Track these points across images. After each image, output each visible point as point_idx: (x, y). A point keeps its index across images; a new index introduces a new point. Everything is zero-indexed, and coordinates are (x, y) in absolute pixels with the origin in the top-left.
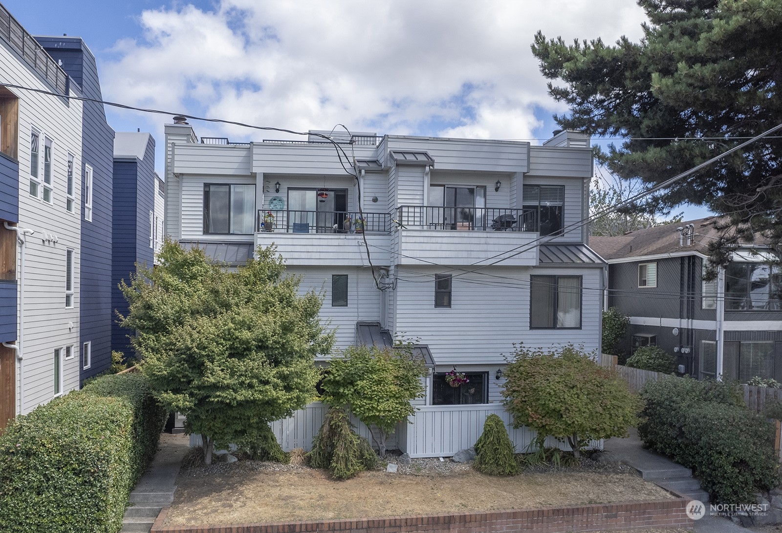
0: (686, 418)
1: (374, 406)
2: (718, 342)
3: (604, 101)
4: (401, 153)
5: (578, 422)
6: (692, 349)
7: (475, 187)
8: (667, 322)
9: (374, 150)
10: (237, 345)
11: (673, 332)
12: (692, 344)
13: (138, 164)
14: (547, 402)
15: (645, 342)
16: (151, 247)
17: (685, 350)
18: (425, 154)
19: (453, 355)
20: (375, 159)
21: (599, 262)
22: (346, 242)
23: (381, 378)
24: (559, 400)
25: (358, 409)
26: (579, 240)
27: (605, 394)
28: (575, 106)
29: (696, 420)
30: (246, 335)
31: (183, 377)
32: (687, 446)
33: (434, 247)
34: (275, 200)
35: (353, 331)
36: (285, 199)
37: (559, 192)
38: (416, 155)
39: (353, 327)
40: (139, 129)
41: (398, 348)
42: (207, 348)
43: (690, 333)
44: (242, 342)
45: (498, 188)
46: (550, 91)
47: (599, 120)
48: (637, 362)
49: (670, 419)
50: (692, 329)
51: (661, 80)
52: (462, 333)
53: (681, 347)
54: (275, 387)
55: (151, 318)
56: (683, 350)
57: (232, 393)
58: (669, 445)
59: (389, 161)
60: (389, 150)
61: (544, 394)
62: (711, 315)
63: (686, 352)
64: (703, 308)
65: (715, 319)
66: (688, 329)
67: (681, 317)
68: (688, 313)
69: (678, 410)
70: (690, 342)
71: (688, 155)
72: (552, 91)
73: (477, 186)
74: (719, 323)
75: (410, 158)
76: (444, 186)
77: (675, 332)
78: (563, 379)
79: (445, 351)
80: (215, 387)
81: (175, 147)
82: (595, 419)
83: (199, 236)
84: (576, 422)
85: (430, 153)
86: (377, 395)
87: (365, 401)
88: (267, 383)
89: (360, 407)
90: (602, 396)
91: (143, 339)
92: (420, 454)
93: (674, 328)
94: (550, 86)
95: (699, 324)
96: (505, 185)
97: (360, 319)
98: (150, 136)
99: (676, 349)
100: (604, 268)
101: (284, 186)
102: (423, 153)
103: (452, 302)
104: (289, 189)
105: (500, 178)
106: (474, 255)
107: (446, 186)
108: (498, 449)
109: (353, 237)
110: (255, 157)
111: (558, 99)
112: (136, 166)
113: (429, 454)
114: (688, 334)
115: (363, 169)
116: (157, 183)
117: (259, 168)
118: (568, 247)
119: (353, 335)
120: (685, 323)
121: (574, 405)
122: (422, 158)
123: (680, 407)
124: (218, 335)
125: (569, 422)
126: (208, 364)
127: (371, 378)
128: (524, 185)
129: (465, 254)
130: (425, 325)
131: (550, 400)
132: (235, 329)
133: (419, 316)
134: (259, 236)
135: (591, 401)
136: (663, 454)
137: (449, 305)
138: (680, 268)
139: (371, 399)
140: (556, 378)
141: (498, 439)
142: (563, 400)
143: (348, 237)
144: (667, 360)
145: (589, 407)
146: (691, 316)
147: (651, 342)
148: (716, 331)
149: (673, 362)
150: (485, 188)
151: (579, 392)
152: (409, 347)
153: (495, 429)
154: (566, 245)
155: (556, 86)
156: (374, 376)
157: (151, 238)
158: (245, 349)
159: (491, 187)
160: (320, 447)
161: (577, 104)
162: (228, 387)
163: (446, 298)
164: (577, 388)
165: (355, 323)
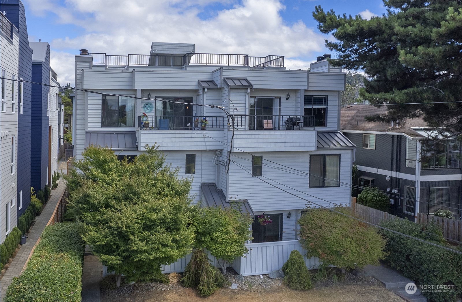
0: (411, 251)
1: (224, 248)
2: (417, 188)
3: (358, 50)
4: (231, 79)
5: (351, 259)
6: (399, 190)
7: (274, 98)
8: (382, 172)
9: (211, 73)
10: (148, 223)
11: (386, 178)
12: (399, 187)
13: (43, 65)
14: (331, 246)
15: (367, 182)
16: (48, 115)
17: (395, 191)
18: (246, 80)
19: (263, 205)
20: (212, 79)
21: (351, 145)
22: (196, 135)
23: (227, 230)
24: (339, 246)
25: (214, 251)
26: (336, 129)
27: (366, 240)
28: (341, 52)
29: (419, 254)
30: (154, 216)
31: (115, 244)
32: (411, 267)
33: (254, 140)
34: (147, 104)
35: (199, 189)
36: (154, 104)
37: (324, 99)
38: (240, 80)
39: (199, 187)
40: (40, 39)
41: (230, 203)
42: (130, 227)
43: (398, 180)
44: (151, 221)
45: (288, 98)
46: (326, 44)
47: (354, 61)
48: (365, 198)
49: (400, 249)
50: (399, 178)
51: (406, 55)
52: (268, 192)
53: (392, 189)
54: (172, 247)
55: (88, 203)
56: (393, 191)
57: (147, 255)
58: (399, 264)
59: (223, 84)
60: (223, 77)
61: (330, 241)
62: (412, 171)
63: (395, 192)
64: (407, 166)
65: (414, 174)
66: (396, 178)
67: (392, 170)
68: (396, 168)
69: (405, 245)
70: (398, 186)
71: (419, 97)
72: (328, 44)
73: (275, 97)
74: (417, 177)
75: (238, 83)
76: (255, 97)
77: (388, 179)
78: (341, 232)
79: (258, 203)
80: (136, 252)
81: (84, 72)
82: (361, 257)
83: (99, 128)
84: (350, 259)
85: (249, 79)
86: (225, 242)
87: (218, 246)
88: (166, 246)
89: (215, 250)
90: (365, 242)
91: (85, 217)
92: (248, 274)
93: (387, 176)
94: (326, 41)
95: (403, 176)
96: (292, 96)
97: (203, 182)
98: (48, 44)
99: (388, 190)
100: (354, 150)
101: (153, 95)
102: (244, 79)
103: (263, 173)
104: (156, 97)
105: (289, 93)
106: (278, 145)
107: (256, 97)
108: (300, 274)
109: (201, 132)
110: (136, 79)
111: (331, 49)
112: (42, 67)
113: (254, 273)
114: (396, 182)
115: (206, 88)
116: (51, 72)
117: (139, 85)
118: (330, 134)
119: (198, 192)
120: (394, 174)
121: (349, 248)
122: (245, 84)
123: (407, 243)
124: (137, 218)
125: (345, 259)
126: (132, 237)
127: (221, 230)
128: (305, 96)
129: (272, 145)
130: (246, 187)
131: (333, 245)
132: (147, 213)
133: (243, 182)
134: (142, 132)
135: (358, 245)
136: (394, 269)
137: (261, 175)
138: (391, 140)
139: (222, 244)
140: (337, 231)
141: (300, 267)
142: (342, 245)
143: (197, 132)
144: (384, 197)
145: (358, 249)
146: (398, 170)
147: (372, 182)
148: (415, 182)
149: (387, 199)
150: (280, 98)
151: (351, 240)
152: (236, 202)
153: (298, 261)
154: (329, 133)
155: (330, 41)
156: (224, 230)
157: (48, 109)
158: (153, 225)
159: (283, 98)
160: (190, 274)
161: (342, 51)
162: (144, 251)
163: (258, 170)
164: (350, 237)
165: (200, 184)
